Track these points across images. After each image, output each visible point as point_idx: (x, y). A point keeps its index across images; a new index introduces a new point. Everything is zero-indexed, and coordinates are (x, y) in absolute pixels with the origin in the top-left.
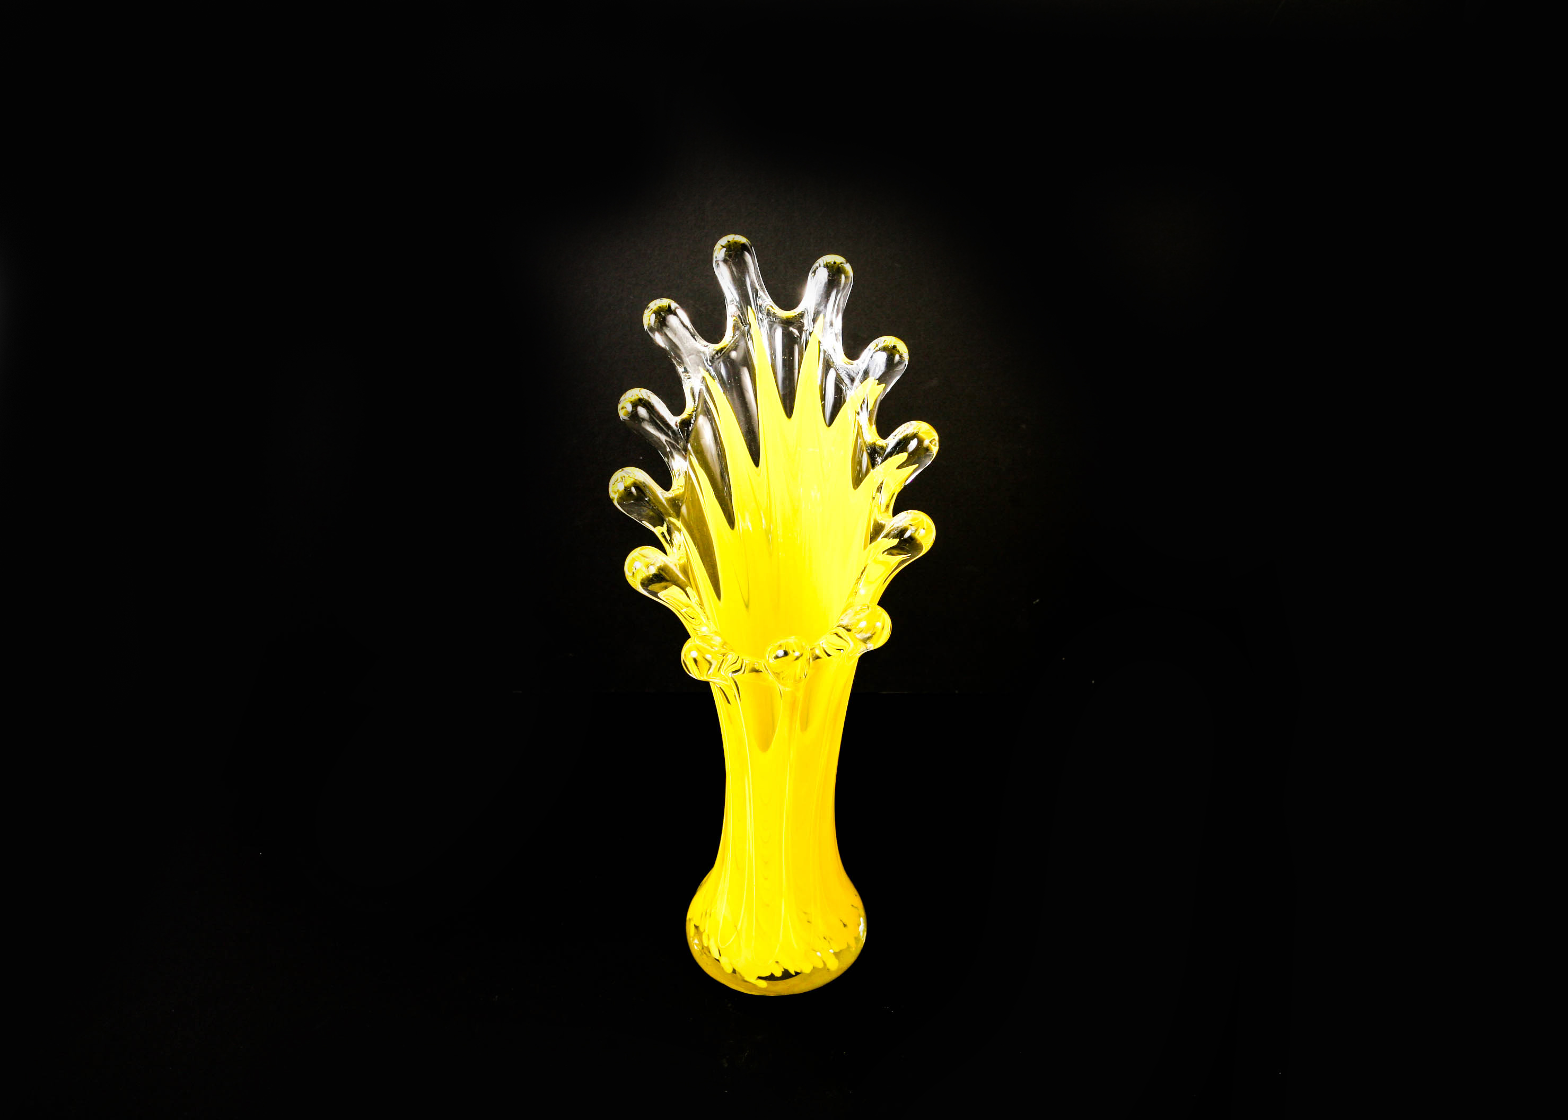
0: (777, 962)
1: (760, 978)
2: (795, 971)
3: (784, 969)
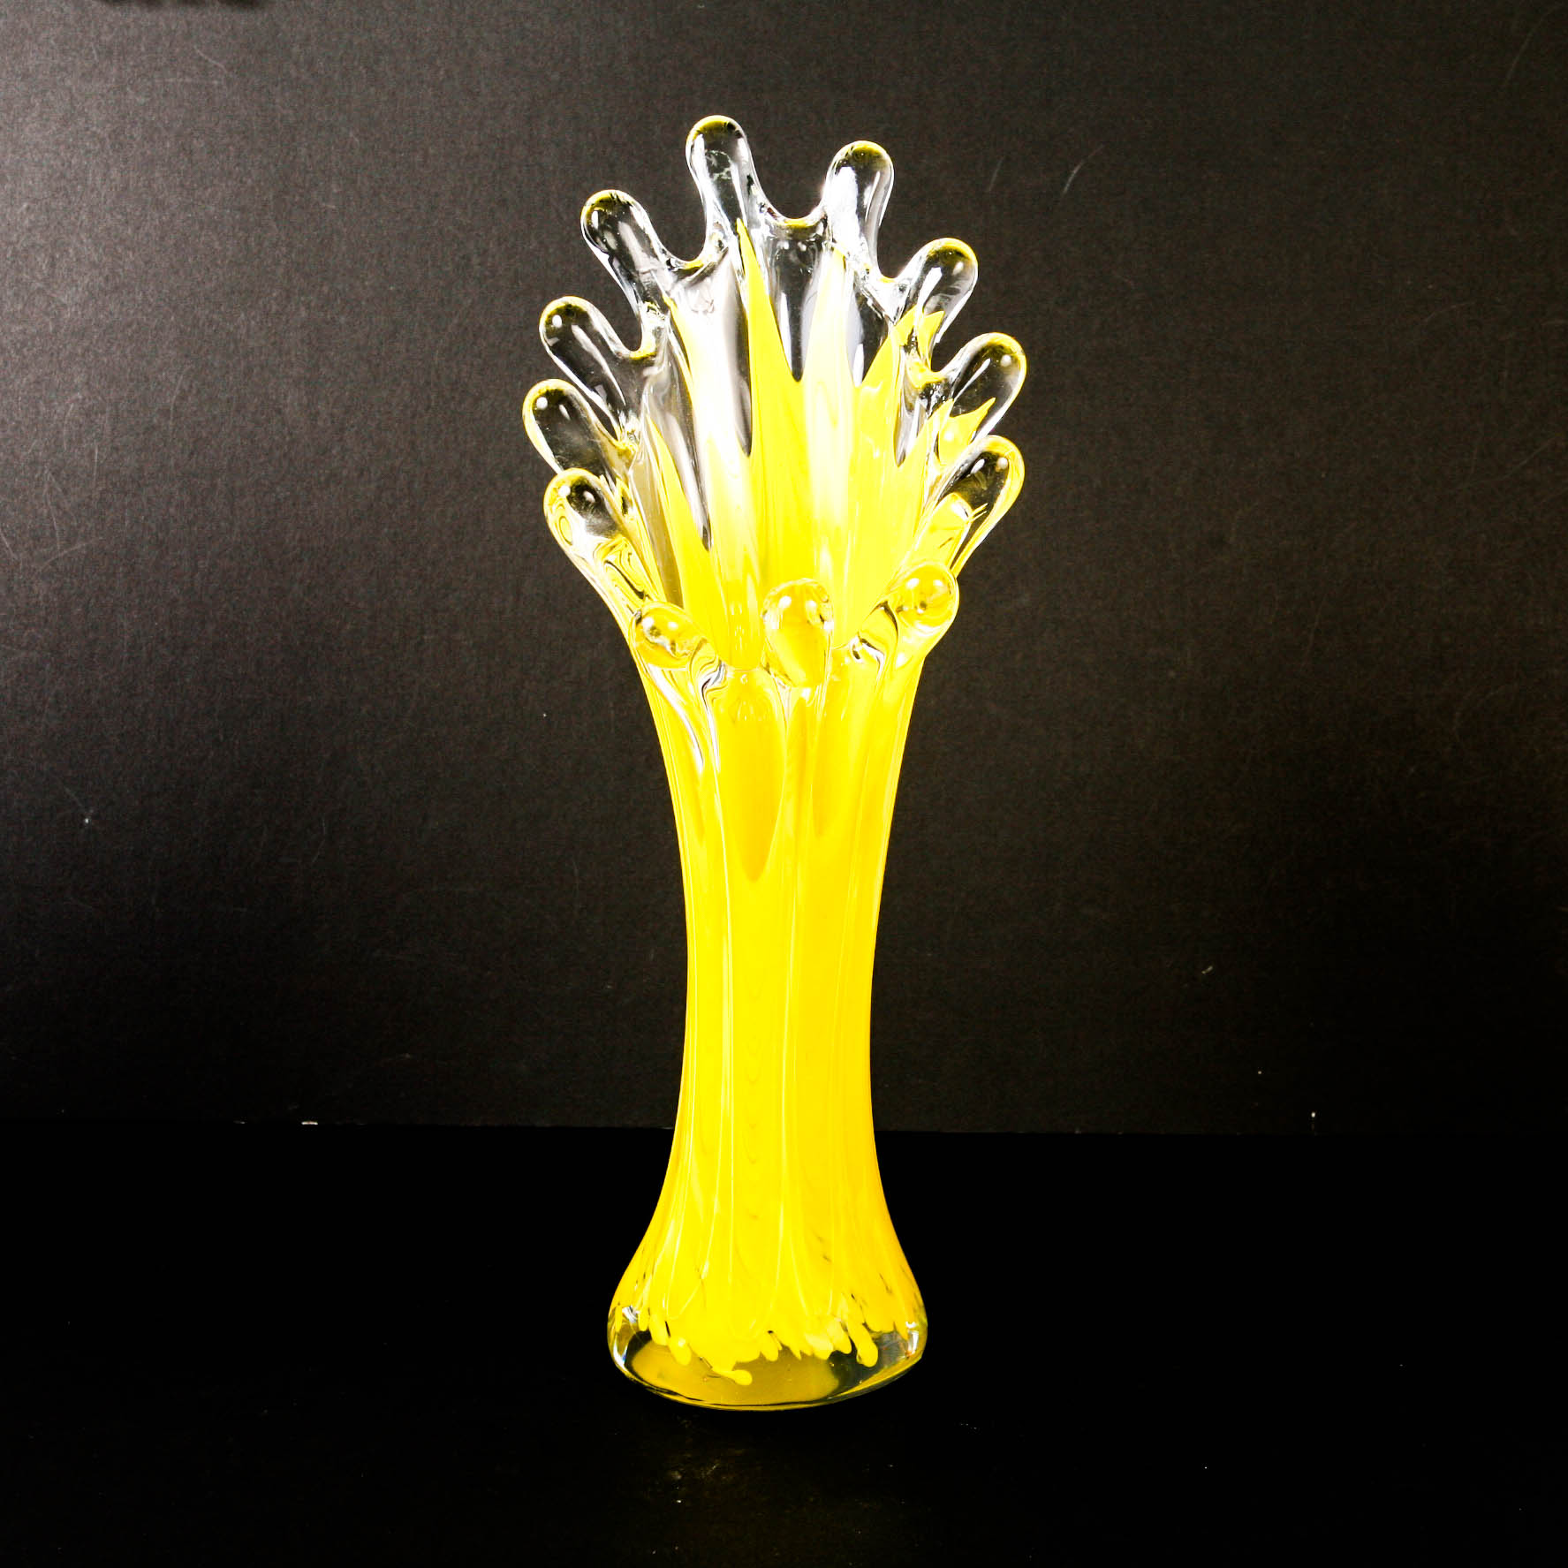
0: (770, 1332)
1: (740, 1366)
2: (801, 1353)
3: (783, 1346)
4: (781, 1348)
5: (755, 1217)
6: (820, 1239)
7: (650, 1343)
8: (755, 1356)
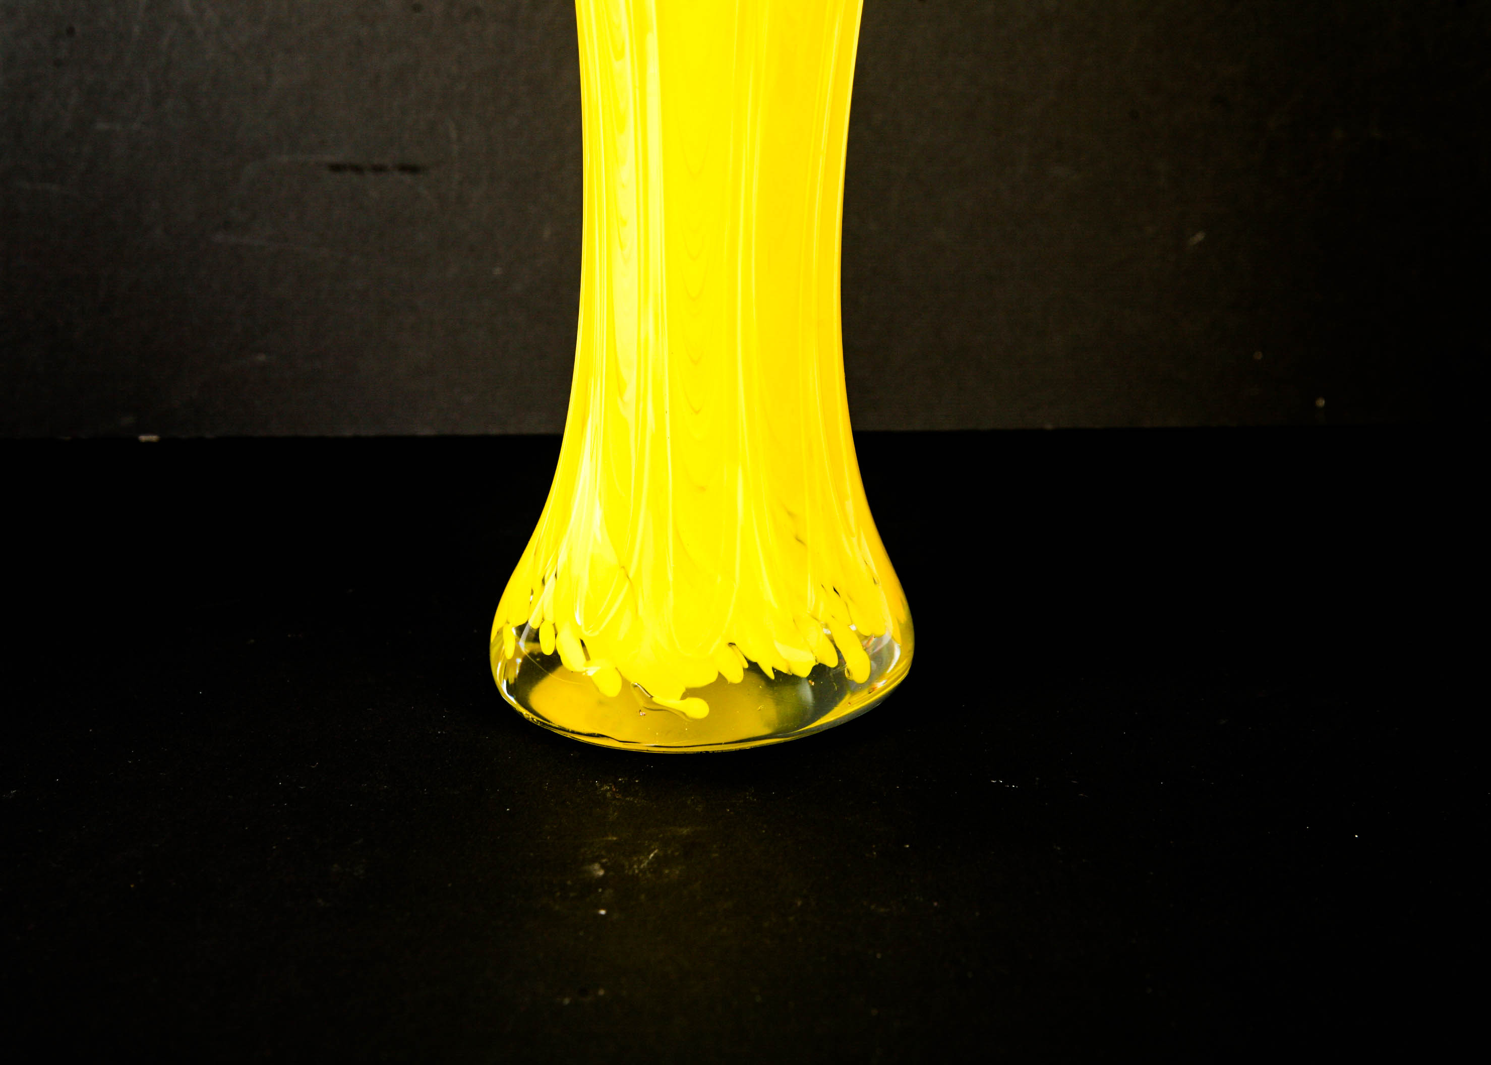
0: (731, 644)
1: (690, 693)
2: (773, 669)
3: (749, 662)
4: (746, 666)
5: (703, 489)
6: (790, 514)
7: (559, 670)
8: (713, 678)
